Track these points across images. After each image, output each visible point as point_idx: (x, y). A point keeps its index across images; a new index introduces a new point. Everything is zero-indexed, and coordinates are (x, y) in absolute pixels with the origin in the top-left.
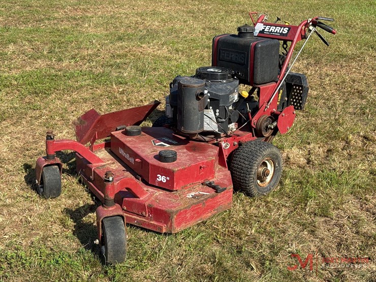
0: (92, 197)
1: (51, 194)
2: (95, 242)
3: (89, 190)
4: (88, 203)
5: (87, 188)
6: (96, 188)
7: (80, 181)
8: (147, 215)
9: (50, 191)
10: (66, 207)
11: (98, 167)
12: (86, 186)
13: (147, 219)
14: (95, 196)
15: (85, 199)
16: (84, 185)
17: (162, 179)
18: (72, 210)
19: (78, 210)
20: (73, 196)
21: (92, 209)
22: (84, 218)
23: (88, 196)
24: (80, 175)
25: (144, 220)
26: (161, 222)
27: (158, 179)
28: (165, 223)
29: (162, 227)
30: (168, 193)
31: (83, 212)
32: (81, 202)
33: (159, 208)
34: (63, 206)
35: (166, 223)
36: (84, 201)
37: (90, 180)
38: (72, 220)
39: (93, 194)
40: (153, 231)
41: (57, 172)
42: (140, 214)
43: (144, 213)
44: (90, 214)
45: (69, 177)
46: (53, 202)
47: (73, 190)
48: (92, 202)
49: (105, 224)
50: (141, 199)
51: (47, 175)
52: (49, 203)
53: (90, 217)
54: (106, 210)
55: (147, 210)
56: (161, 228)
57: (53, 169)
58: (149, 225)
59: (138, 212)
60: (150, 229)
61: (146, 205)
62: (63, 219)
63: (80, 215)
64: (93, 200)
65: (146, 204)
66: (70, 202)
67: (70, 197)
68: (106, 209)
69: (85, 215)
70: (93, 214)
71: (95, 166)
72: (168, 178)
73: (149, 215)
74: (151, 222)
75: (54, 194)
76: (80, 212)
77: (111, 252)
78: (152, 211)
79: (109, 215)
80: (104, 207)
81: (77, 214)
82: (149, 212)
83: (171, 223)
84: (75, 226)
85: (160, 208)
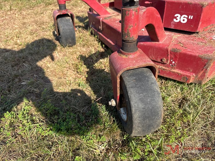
0: (102, 45)
1: (67, 43)
2: (110, 103)
3: (99, 39)
4: (99, 51)
5: (97, 38)
6: (104, 37)
7: (92, 33)
8: (169, 61)
9: (66, 40)
10: (80, 54)
11: (105, 18)
12: (96, 36)
13: (168, 66)
14: (104, 44)
15: (96, 47)
16: (95, 36)
17: (181, 19)
18: (85, 56)
19: (91, 57)
20: (87, 45)
21: (102, 55)
22: (96, 64)
23: (98, 44)
24: (91, 28)
25: (164, 68)
26: (188, 71)
27: (175, 20)
28: (193, 72)
29: (190, 77)
30: (186, 36)
31: (95, 58)
32: (93, 50)
33: (188, 53)
34: (78, 53)
35: (196, 71)
36: (95, 49)
37: (99, 30)
38: (85, 66)
39: (102, 42)
40: (175, 81)
41: (70, 23)
42: (159, 60)
43: (164, 60)
44: (101, 60)
45: (84, 31)
46: (70, 50)
47: (87, 40)
48: (102, 50)
49: (126, 83)
50: (160, 42)
51: (61, 25)
52: (67, 50)
53: (101, 63)
54: (125, 59)
55: (169, 57)
56: (188, 78)
57: (67, 20)
58: (170, 73)
59: (156, 58)
60: (171, 78)
61: (169, 50)
62: (77, 65)
63: (93, 62)
64: (103, 48)
65: (170, 48)
66: (84, 50)
67: (84, 46)
68: (124, 57)
69: (96, 61)
70: (103, 60)
71: (103, 17)
72: (191, 17)
73: (171, 63)
74: (173, 70)
75: (70, 43)
76: (92, 59)
77: (138, 127)
78: (176, 57)
79: (131, 67)
80: (121, 53)
81: (89, 60)
82: (171, 58)
83: (204, 73)
84: (88, 72)
85: (190, 53)
